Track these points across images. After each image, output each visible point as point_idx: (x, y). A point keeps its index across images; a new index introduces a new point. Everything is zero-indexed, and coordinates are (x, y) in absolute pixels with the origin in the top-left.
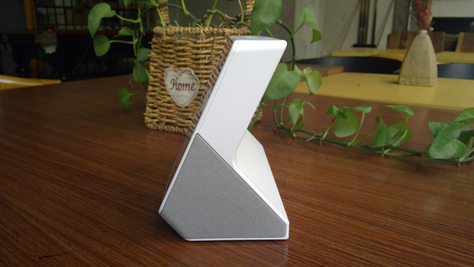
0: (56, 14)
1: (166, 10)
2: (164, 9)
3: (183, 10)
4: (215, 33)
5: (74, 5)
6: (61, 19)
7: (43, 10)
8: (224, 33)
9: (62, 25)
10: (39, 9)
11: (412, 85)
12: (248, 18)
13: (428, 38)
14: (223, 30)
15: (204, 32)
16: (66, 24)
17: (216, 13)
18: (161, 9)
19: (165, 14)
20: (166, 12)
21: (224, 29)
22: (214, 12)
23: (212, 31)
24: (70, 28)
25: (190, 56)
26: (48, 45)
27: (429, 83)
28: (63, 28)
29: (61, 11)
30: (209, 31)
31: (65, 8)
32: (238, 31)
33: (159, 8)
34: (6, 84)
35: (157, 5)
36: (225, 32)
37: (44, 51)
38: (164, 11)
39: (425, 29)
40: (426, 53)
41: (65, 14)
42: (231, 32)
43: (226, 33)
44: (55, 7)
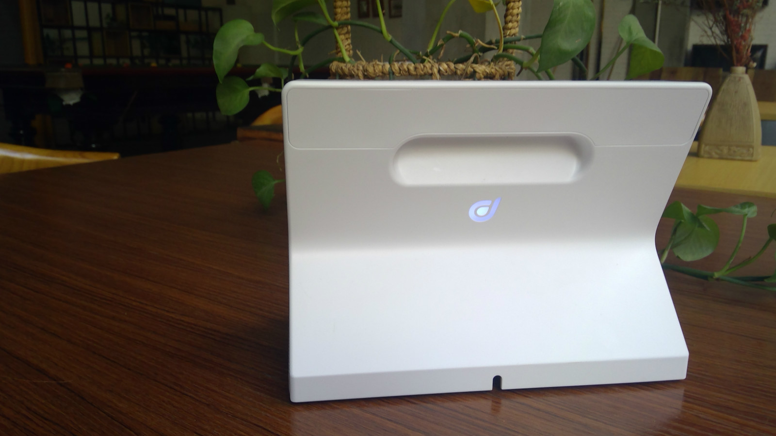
0: (74, 39)
1: (348, 33)
2: (345, 30)
3: (381, 32)
4: (459, 72)
5: (105, 25)
6: (83, 49)
7: (53, 33)
8: (475, 72)
9: (83, 57)
10: (46, 31)
11: (721, 158)
12: (509, 45)
13: (747, 79)
14: (473, 68)
15: (439, 71)
16: (92, 56)
17: (461, 36)
18: (340, 30)
19: (347, 39)
20: (347, 36)
21: (474, 65)
22: (457, 35)
23: (454, 70)
24: (98, 62)
26: (68, 90)
27: (752, 155)
28: (86, 62)
29: (83, 34)
30: (448, 70)
31: (89, 29)
32: (496, 70)
33: (337, 28)
34: (22, 162)
35: (336, 24)
36: (477, 70)
37: (62, 100)
38: (344, 34)
39: (741, 65)
40: (746, 104)
41: (90, 39)
42: (486, 72)
43: (479, 73)
44: (73, 28)
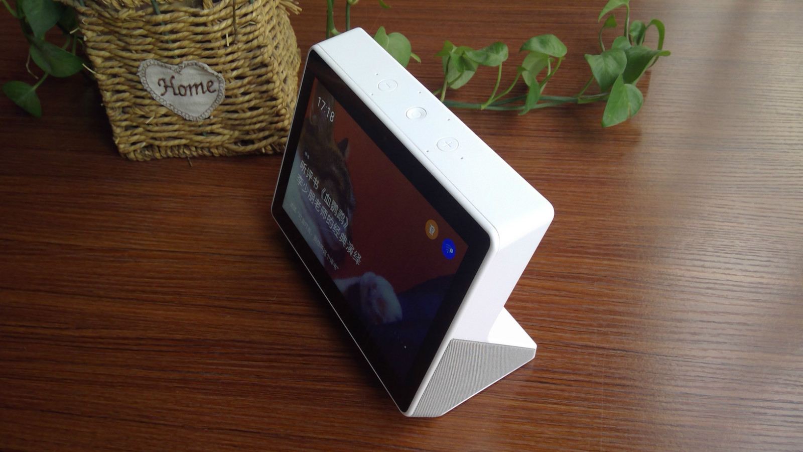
25: (189, 38)
